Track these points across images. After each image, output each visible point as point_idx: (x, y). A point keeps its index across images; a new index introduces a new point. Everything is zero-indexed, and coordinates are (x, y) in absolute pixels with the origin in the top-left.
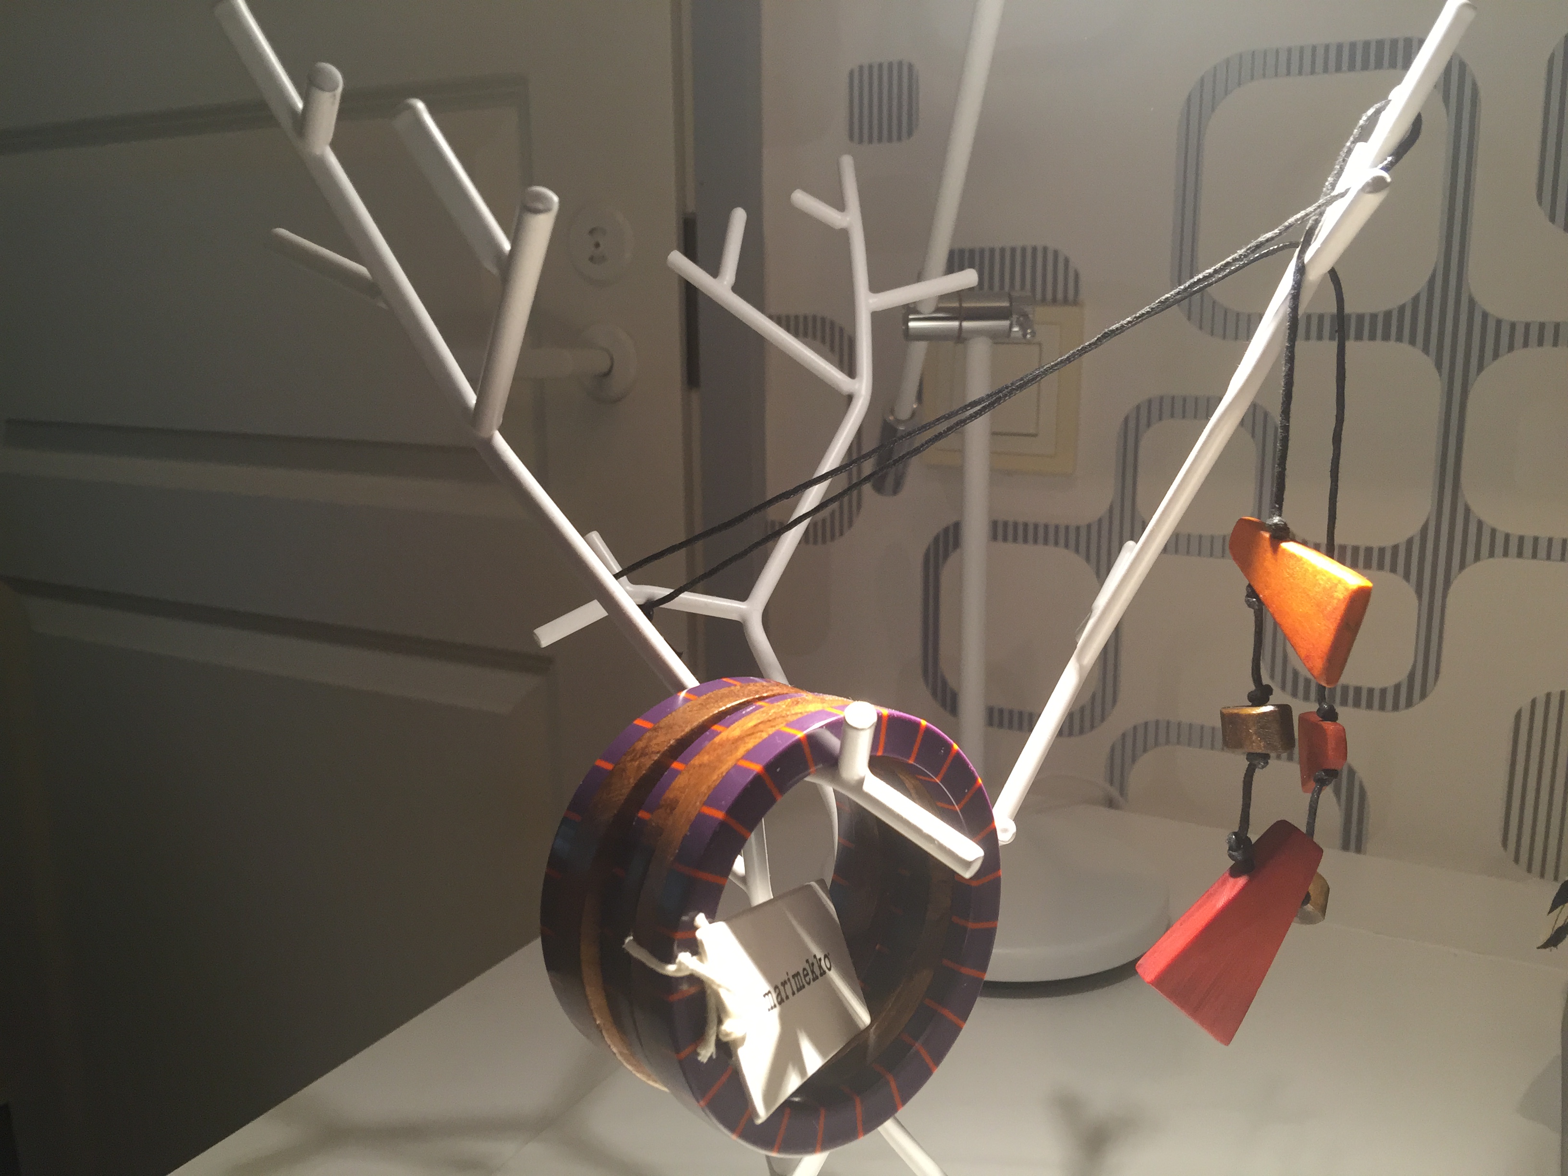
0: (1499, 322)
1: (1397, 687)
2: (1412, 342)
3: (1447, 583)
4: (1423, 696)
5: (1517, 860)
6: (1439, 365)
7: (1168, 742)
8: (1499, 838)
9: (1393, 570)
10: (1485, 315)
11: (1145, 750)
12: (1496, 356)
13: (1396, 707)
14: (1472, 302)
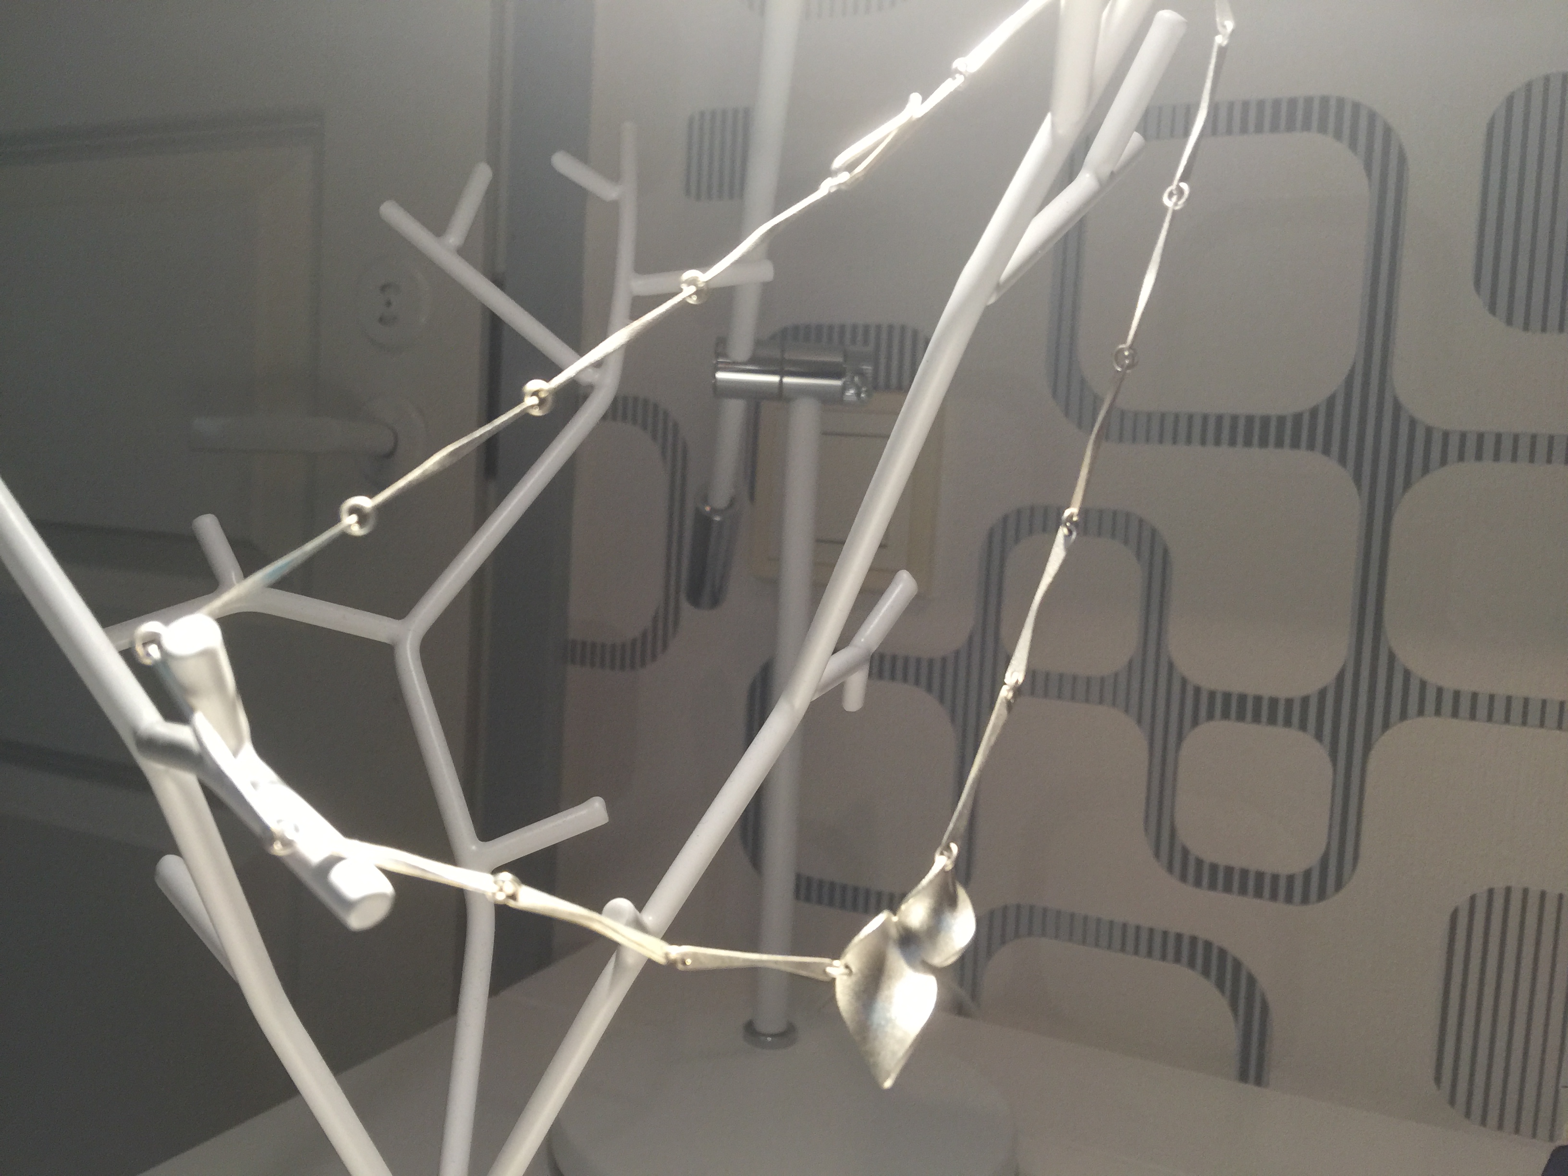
0: (1429, 431)
1: (1307, 874)
2: (1326, 451)
3: (1368, 747)
4: (1339, 886)
5: (1452, 1102)
6: (1357, 479)
7: (1030, 933)
8: (1431, 1072)
9: (1303, 727)
10: (1413, 423)
11: (1003, 942)
12: (1426, 470)
13: (1305, 900)
14: (1398, 407)
